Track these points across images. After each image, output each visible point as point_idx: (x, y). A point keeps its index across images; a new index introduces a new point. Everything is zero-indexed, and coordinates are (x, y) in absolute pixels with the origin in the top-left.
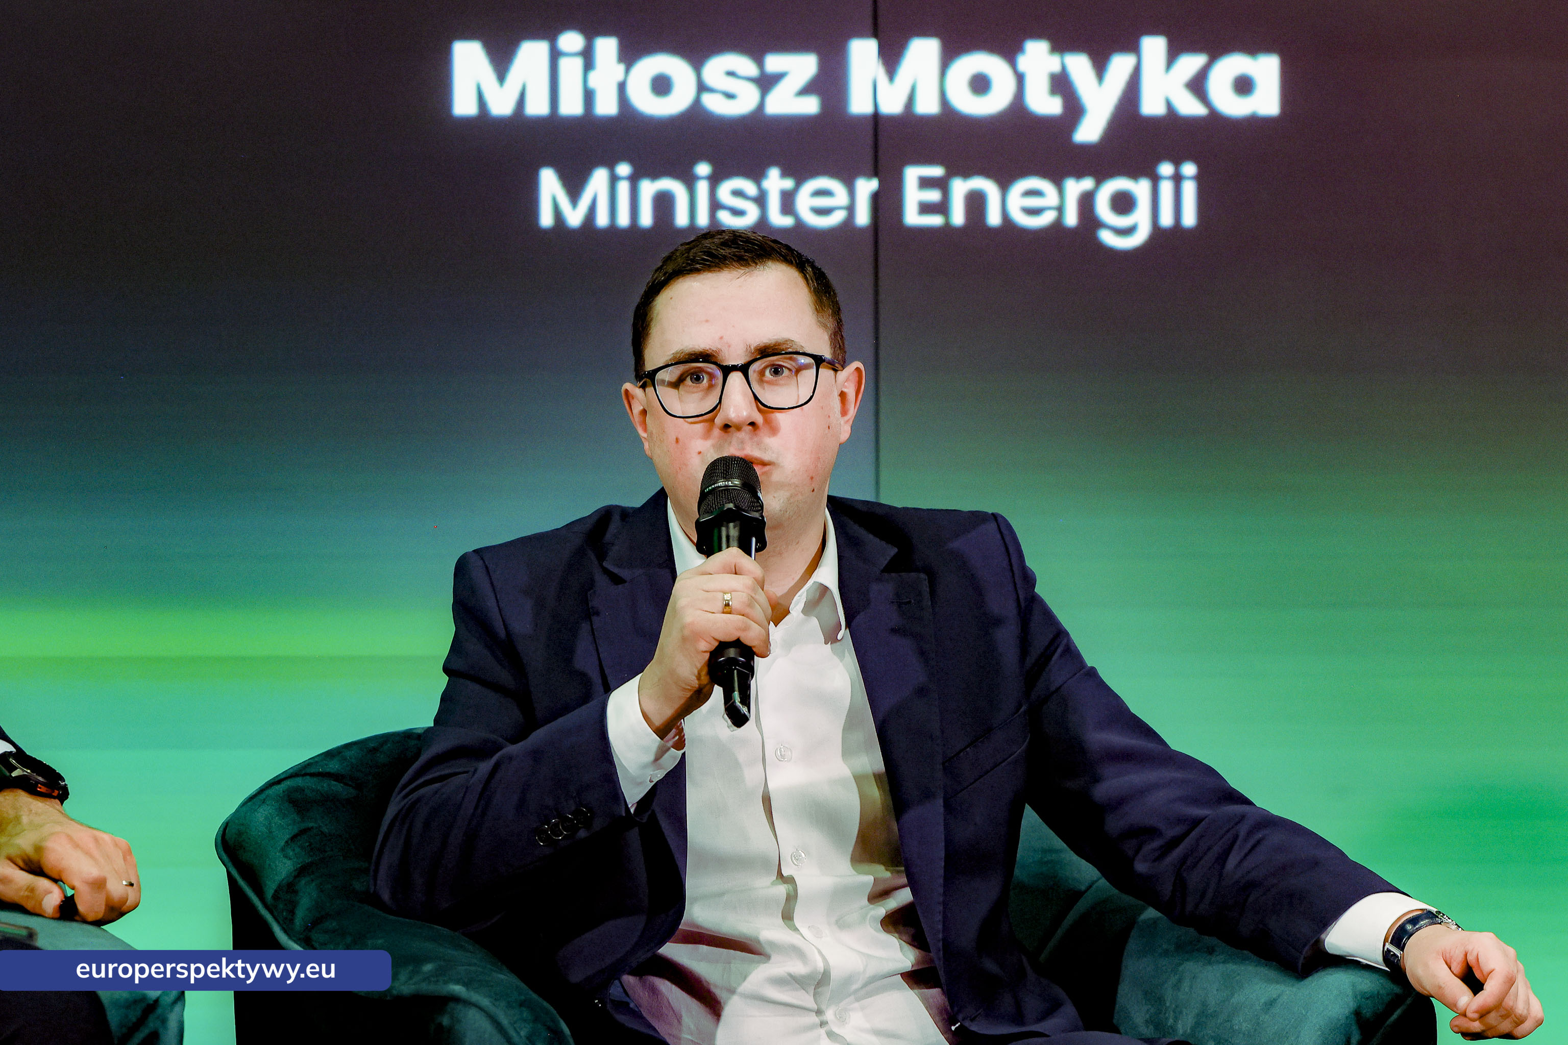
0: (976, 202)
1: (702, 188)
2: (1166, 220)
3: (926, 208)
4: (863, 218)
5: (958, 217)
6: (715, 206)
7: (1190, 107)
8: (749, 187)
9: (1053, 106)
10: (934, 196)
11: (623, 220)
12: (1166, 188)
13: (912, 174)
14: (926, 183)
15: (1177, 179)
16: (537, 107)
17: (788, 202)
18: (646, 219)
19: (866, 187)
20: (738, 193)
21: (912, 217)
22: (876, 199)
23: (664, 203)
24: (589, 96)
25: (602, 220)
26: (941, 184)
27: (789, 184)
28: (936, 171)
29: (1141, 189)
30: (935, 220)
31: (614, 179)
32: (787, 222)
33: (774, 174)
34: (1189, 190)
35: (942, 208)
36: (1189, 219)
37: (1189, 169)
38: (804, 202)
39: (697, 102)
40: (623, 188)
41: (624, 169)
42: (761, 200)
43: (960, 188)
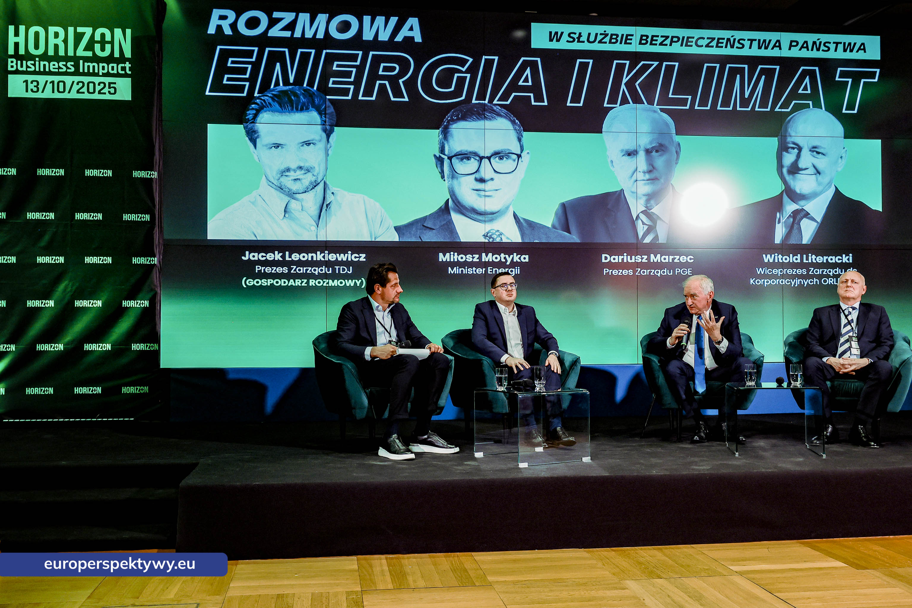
0: (496, 271)
1: (466, 269)
2: (516, 273)
3: (490, 272)
4: (484, 273)
5: (494, 273)
6: (468, 271)
7: (519, 261)
8: (471, 269)
9: (504, 261)
10: (491, 270)
11: (458, 273)
12: (516, 269)
13: (489, 268)
14: (490, 269)
15: (518, 269)
16: (448, 260)
17: (476, 271)
18: (460, 273)
19: (484, 269)
20: (470, 270)
21: (489, 273)
22: (485, 270)
23: (462, 271)
24: (454, 259)
25: (455, 273)
26: (492, 269)
27: (476, 269)
28: (492, 268)
29: (514, 270)
30: (492, 273)
31: (457, 268)
32: (476, 273)
33: (474, 268)
34: (519, 270)
35: (492, 272)
36: (519, 273)
37: (519, 268)
38: (477, 271)
39: (466, 260)
40: (458, 269)
41: (458, 267)
42: (473, 271)
43: (494, 269)
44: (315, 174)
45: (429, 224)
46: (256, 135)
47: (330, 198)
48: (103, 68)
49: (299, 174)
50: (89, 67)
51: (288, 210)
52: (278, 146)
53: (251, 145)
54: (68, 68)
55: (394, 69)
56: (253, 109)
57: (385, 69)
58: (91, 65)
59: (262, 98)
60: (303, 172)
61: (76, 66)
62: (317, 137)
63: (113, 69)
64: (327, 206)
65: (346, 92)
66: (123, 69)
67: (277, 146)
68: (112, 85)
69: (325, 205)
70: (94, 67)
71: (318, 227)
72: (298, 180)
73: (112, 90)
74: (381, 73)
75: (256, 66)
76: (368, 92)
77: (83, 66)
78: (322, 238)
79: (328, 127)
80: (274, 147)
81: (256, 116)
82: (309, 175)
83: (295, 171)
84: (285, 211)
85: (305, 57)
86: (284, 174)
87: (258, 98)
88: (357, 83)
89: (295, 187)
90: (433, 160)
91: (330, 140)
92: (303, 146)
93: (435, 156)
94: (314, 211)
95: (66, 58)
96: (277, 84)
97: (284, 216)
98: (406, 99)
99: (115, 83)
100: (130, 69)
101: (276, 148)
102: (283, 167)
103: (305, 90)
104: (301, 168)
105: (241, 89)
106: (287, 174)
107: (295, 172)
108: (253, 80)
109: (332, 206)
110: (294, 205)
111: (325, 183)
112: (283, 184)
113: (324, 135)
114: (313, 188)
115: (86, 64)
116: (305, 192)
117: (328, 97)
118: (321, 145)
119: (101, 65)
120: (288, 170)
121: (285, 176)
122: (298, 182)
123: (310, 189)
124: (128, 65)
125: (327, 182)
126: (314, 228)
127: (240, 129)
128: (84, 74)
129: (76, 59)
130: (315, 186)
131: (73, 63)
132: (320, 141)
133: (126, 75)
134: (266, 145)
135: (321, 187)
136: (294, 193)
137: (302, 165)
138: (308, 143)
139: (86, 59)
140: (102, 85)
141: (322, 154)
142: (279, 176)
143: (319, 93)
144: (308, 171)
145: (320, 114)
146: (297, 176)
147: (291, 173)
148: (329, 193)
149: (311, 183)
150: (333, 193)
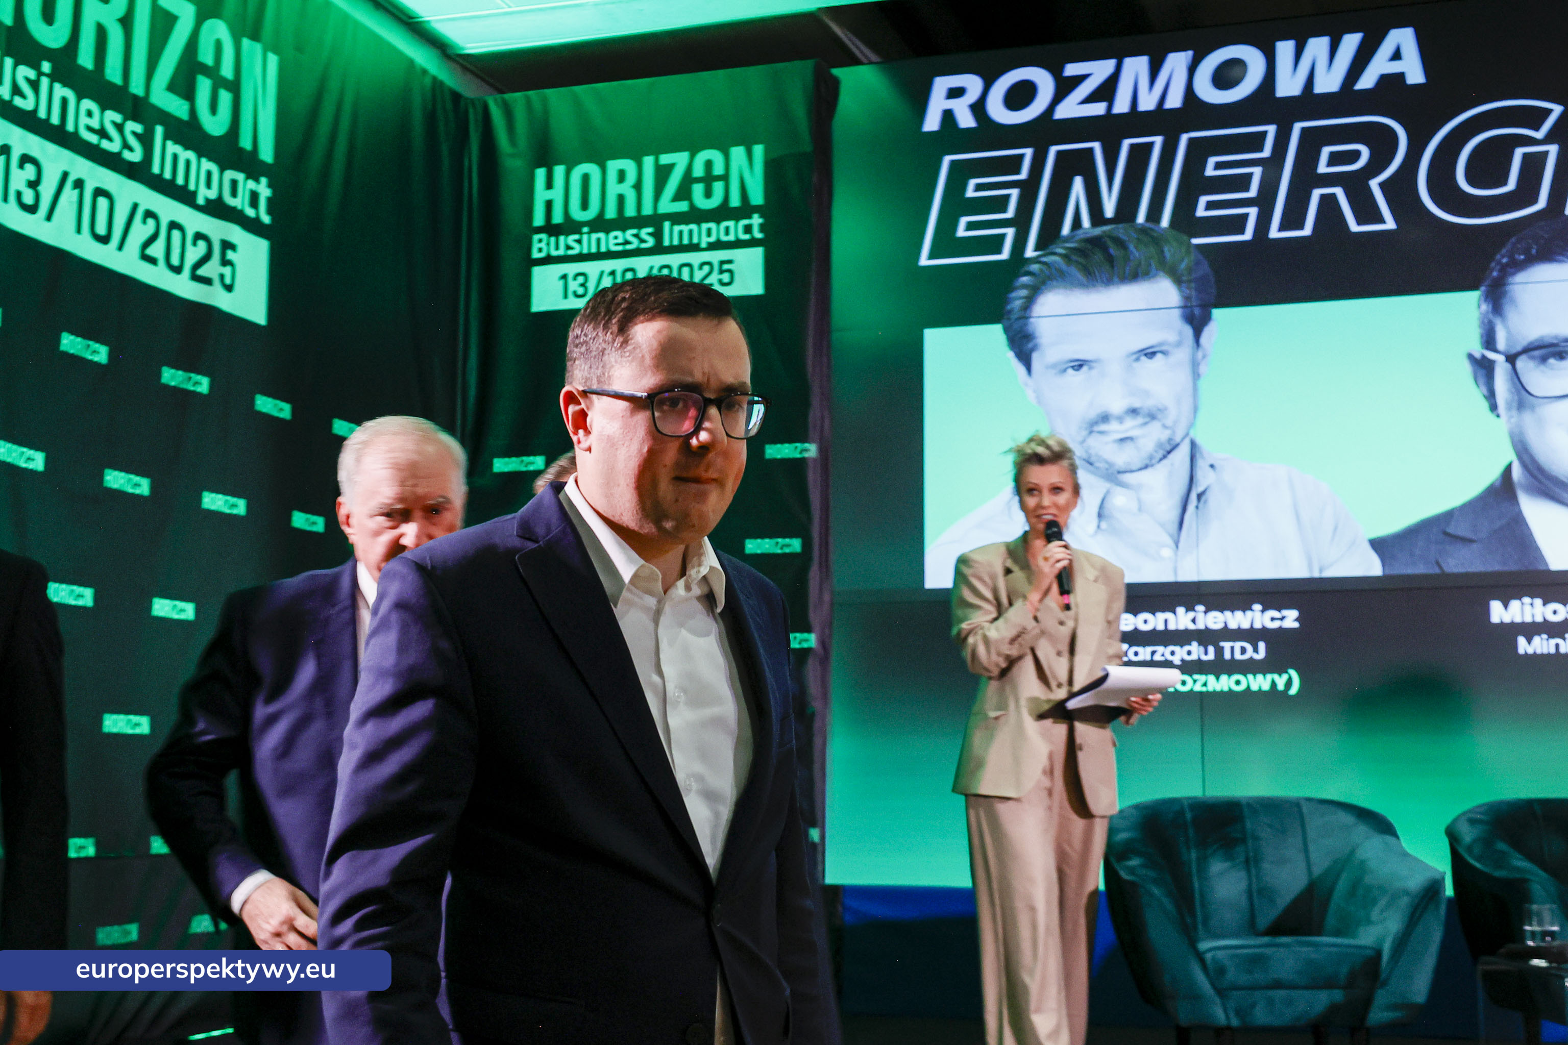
11: (1545, 651)
24: (1533, 615)
25: (1539, 651)
31: (1542, 639)
40: (1544, 641)
41: (1544, 636)
44: (1169, 422)
45: (1460, 529)
46: (1030, 345)
47: (1205, 478)
48: (709, 234)
49: (1130, 426)
50: (681, 233)
51: (1106, 512)
52: (1081, 366)
53: (1021, 369)
54: (643, 241)
55: (1356, 155)
56: (1025, 286)
57: (1335, 159)
58: (685, 228)
59: (1045, 259)
60: (1140, 420)
61: (658, 235)
62: (1172, 337)
63: (727, 233)
64: (1199, 496)
65: (1237, 225)
66: (748, 229)
67: (1079, 365)
68: (726, 267)
69: (1193, 496)
70: (691, 232)
71: (1177, 547)
72: (1129, 441)
73: (726, 277)
74: (1323, 168)
75: (1029, 189)
76: (1293, 219)
77: (672, 234)
78: (1188, 573)
79: (1197, 311)
80: (1073, 367)
81: (1030, 301)
82: (1155, 426)
83: (1120, 419)
84: (1100, 516)
85: (1140, 155)
86: (1096, 428)
87: (1035, 260)
88: (1265, 201)
89: (1121, 457)
90: (1466, 369)
91: (1204, 339)
92: (1138, 359)
93: (1471, 357)
94: (1168, 509)
95: (639, 222)
96: (1077, 223)
97: (1099, 527)
98: (1390, 224)
99: (730, 262)
100: (762, 228)
101: (1077, 370)
102: (1093, 414)
103: (1143, 230)
104: (1134, 412)
105: (995, 244)
106: (1103, 427)
107: (1121, 423)
108: (1022, 222)
109: (1212, 498)
110: (1120, 499)
111: (1193, 445)
112: (1093, 452)
113: (1188, 331)
114: (1164, 457)
115: (677, 228)
116: (1146, 467)
117: (1196, 241)
118: (1182, 355)
119: (705, 226)
120: (1105, 418)
121: (1098, 435)
122: (1129, 447)
123: (1158, 459)
124: (756, 220)
125: (1199, 441)
126: (1167, 552)
127: (994, 333)
128: (672, 250)
129: (656, 221)
130: (1169, 452)
131: (651, 230)
132: (1179, 344)
133: (752, 243)
134: (1054, 366)
135: (1184, 451)
136: (1119, 472)
137: (1137, 404)
138: (1150, 353)
139: (677, 219)
140: (706, 269)
141: (1183, 376)
142: (1084, 433)
143: (1174, 232)
144: (1152, 417)
145: (1178, 281)
146: (1127, 431)
147: (1113, 426)
148: (1202, 465)
149: (1160, 445)
150: (1212, 466)
